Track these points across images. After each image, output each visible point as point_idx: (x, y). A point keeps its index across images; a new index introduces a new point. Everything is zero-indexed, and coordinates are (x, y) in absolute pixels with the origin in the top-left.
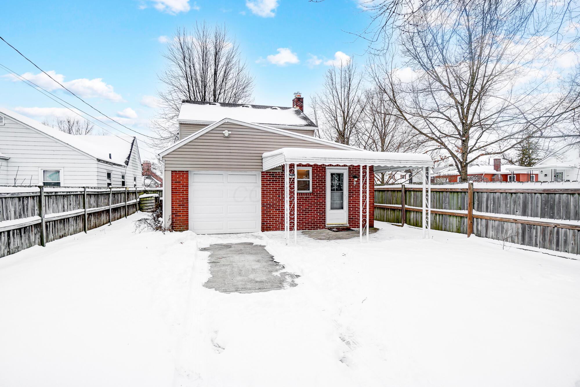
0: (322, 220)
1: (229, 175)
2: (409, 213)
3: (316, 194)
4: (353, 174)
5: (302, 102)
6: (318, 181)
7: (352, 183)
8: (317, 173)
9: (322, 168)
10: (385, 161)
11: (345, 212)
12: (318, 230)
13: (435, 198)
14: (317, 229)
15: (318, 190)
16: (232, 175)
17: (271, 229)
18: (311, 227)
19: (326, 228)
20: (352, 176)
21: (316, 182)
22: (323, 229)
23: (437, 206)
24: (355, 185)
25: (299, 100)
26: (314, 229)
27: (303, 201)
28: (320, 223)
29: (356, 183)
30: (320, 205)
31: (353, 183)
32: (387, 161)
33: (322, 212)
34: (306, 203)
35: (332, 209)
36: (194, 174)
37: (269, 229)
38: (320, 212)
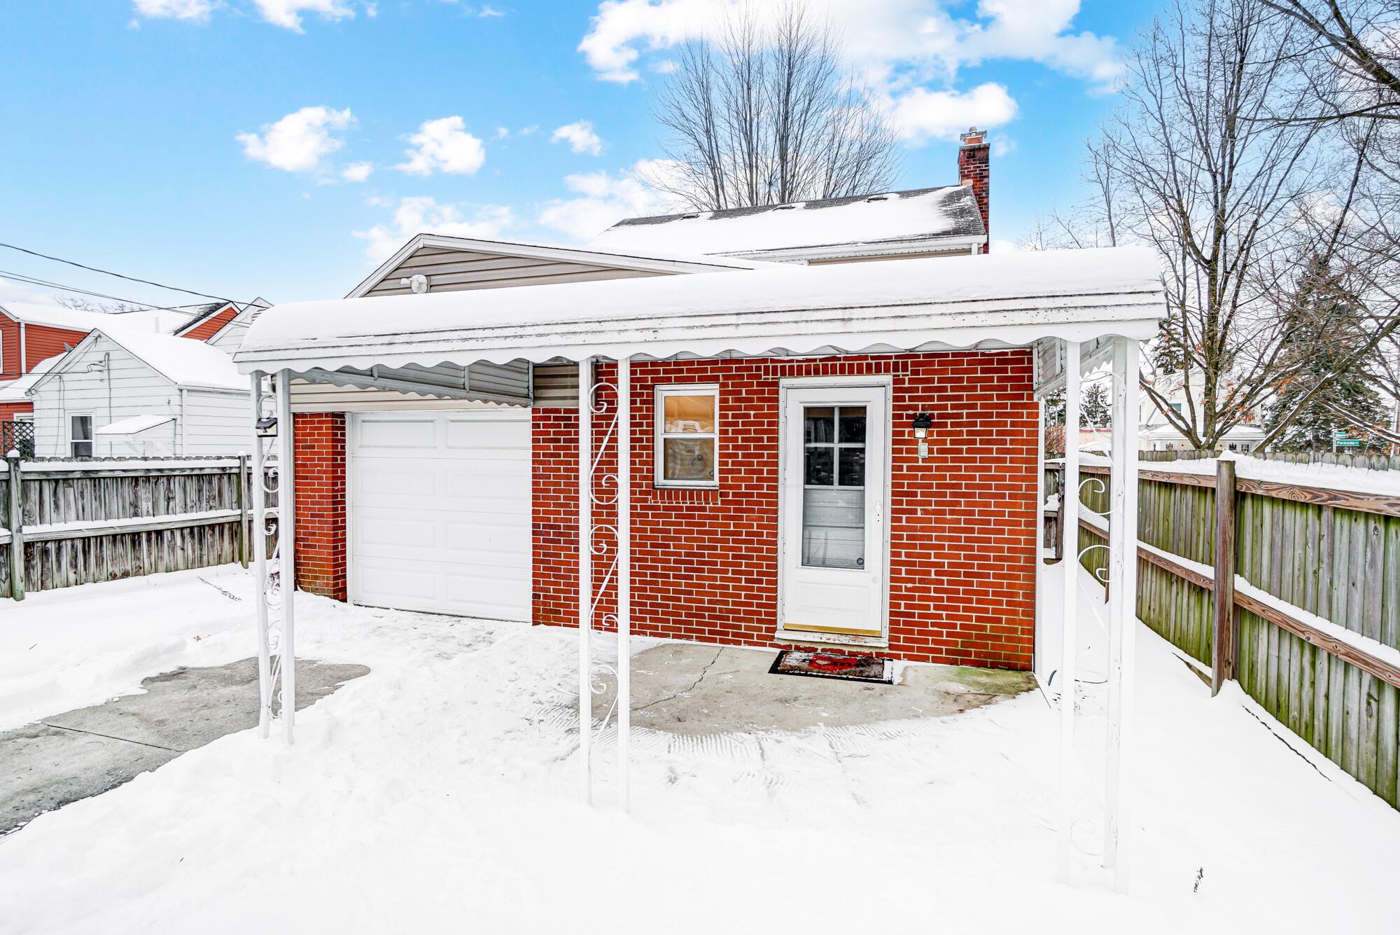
0: (759, 605)
1: (452, 421)
2: (1253, 627)
3: (734, 495)
4: (916, 407)
5: (986, 160)
6: (744, 440)
7: (908, 451)
8: (739, 408)
9: (759, 384)
10: (733, 319)
11: (874, 581)
12: (742, 646)
13: (1373, 563)
14: (739, 643)
15: (743, 479)
16: (459, 421)
17: (561, 619)
18: (710, 632)
19: (775, 641)
20: (908, 416)
21: (735, 448)
22: (764, 645)
23: (1383, 623)
24: (924, 460)
25: (974, 156)
26: (722, 641)
27: (680, 524)
28: (751, 620)
29: (931, 451)
30: (752, 542)
31: (916, 451)
32: (743, 319)
33: (759, 573)
34: (691, 532)
35: (807, 561)
36: (363, 421)
37: (555, 619)
38: (751, 573)
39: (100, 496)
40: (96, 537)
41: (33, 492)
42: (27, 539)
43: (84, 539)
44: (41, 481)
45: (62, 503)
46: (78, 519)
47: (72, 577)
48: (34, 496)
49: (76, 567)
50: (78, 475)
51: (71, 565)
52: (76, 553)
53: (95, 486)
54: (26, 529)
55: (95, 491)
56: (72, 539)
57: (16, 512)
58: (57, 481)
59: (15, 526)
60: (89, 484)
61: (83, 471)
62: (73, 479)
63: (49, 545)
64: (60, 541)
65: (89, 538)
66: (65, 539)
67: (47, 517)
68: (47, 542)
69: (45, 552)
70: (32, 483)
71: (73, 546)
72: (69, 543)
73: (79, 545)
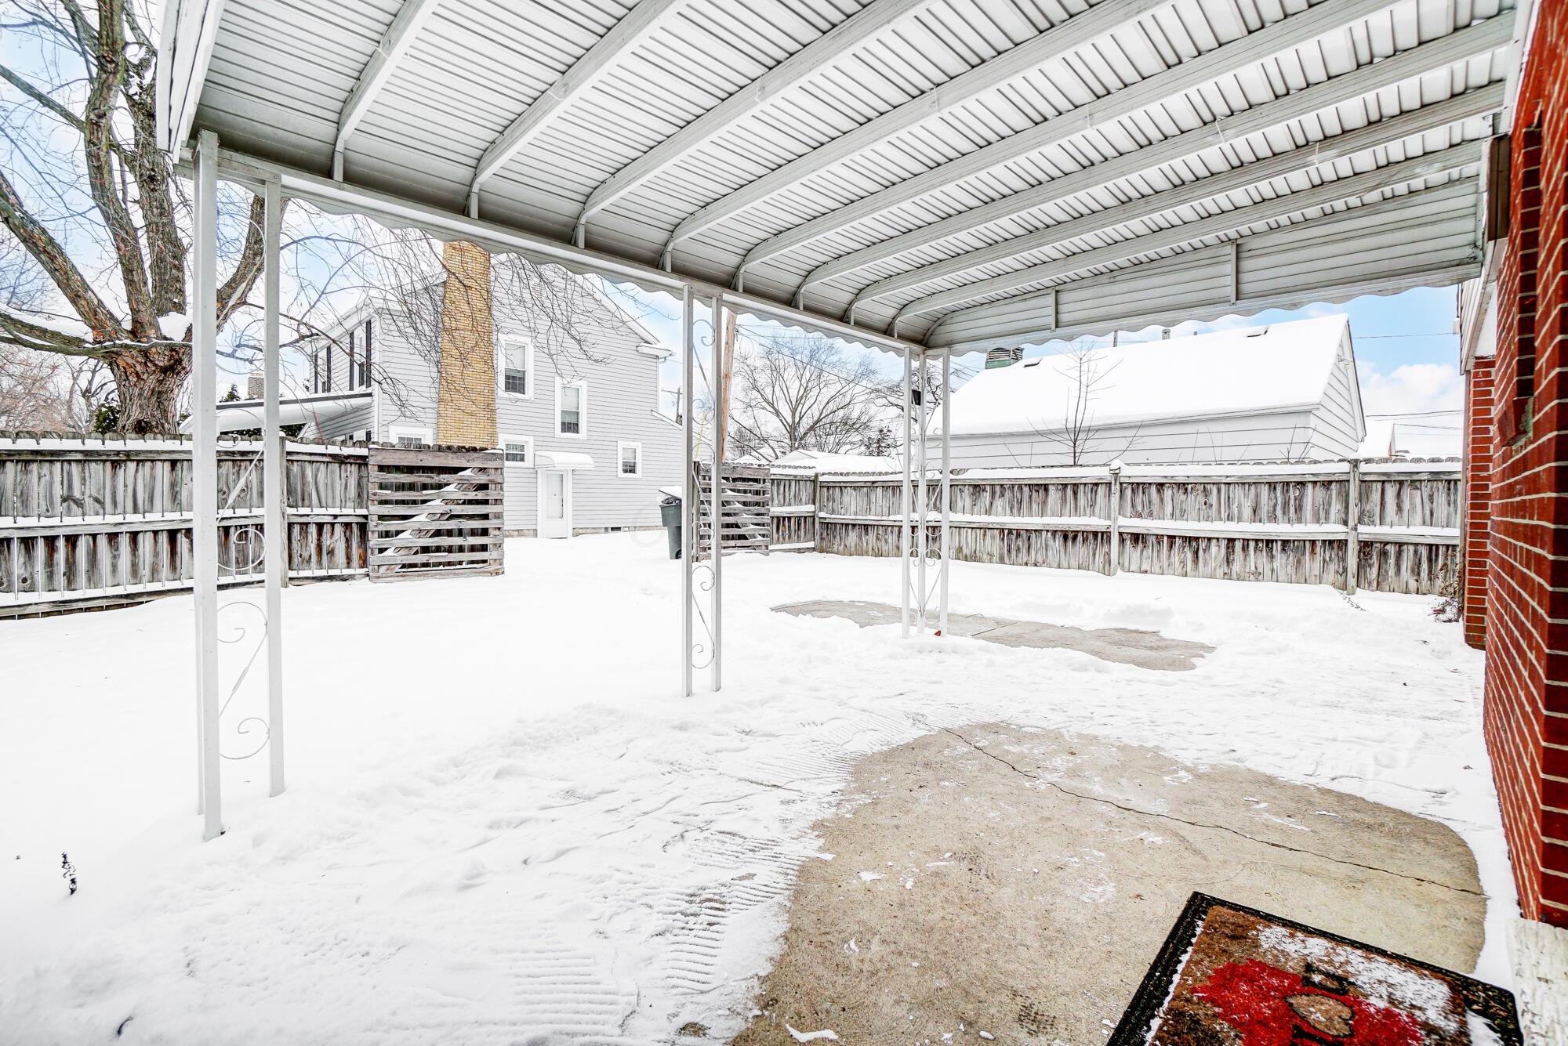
39: (1455, 501)
40: (1448, 546)
41: (1374, 492)
42: (1362, 538)
43: (1431, 546)
44: (1383, 482)
45: (1406, 506)
46: (1424, 524)
47: (1413, 585)
48: (1376, 497)
49: (1419, 574)
50: (1425, 477)
51: (1413, 571)
52: (1420, 560)
53: (1449, 489)
54: (1361, 528)
55: (1449, 494)
56: (1416, 544)
57: (1354, 512)
58: (1401, 483)
59: (1351, 523)
60: (1441, 487)
61: (1432, 473)
62: (1421, 481)
63: (1388, 547)
64: (1401, 545)
65: (1437, 546)
66: (1407, 544)
67: (1388, 519)
68: (1387, 543)
69: (1384, 554)
70: (1374, 484)
71: (1416, 552)
72: (1412, 548)
73: (1424, 552)
